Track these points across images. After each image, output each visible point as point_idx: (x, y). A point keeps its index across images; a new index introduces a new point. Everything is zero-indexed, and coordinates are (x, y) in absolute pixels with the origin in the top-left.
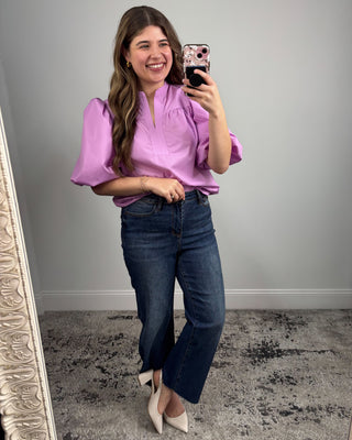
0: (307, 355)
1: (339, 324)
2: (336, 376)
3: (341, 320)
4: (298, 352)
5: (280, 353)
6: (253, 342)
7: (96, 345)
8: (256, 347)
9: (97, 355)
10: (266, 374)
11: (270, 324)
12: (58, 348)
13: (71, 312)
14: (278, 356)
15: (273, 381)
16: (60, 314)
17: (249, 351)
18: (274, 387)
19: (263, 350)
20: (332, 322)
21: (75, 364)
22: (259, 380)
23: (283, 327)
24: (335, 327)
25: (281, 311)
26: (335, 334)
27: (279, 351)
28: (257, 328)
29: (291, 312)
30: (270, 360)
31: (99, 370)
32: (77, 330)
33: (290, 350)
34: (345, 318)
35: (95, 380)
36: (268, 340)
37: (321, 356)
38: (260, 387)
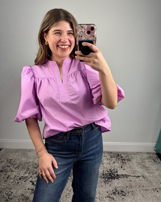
0: (131, 178)
1: (146, 161)
2: (145, 191)
3: (147, 158)
4: (127, 176)
5: (118, 177)
6: (105, 170)
7: (31, 168)
8: (107, 172)
9: (31, 174)
10: (111, 189)
11: (114, 159)
12: (13, 169)
13: (22, 150)
14: (117, 178)
15: (114, 193)
16: (17, 151)
17: (103, 175)
18: (115, 197)
19: (110, 174)
20: (143, 160)
21: (20, 179)
22: (107, 192)
23: (120, 162)
24: (145, 162)
25: (119, 152)
26: (144, 167)
27: (118, 175)
28: (108, 162)
29: (124, 153)
30: (113, 181)
31: (31, 183)
32: (24, 159)
33: (123, 175)
34: (149, 157)
35: (28, 189)
36: (112, 169)
37: (137, 179)
38: (108, 197)
